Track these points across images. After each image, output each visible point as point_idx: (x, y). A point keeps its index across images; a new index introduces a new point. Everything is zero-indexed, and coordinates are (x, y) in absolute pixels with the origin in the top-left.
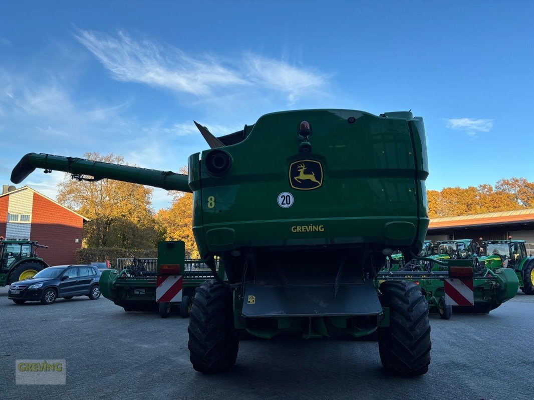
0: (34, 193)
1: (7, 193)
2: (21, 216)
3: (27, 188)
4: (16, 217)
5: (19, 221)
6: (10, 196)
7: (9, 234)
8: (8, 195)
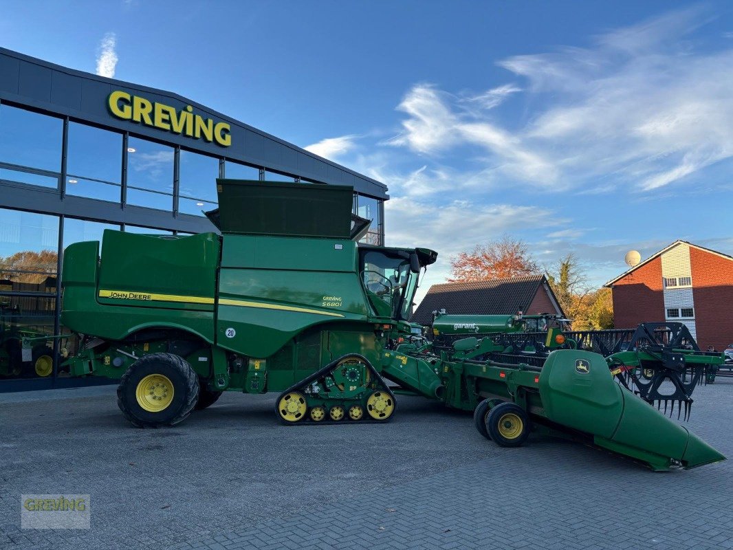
0: (690, 248)
1: (658, 254)
2: (680, 279)
3: (679, 244)
4: (673, 282)
5: (678, 286)
6: (662, 256)
7: (669, 304)
8: (660, 255)
